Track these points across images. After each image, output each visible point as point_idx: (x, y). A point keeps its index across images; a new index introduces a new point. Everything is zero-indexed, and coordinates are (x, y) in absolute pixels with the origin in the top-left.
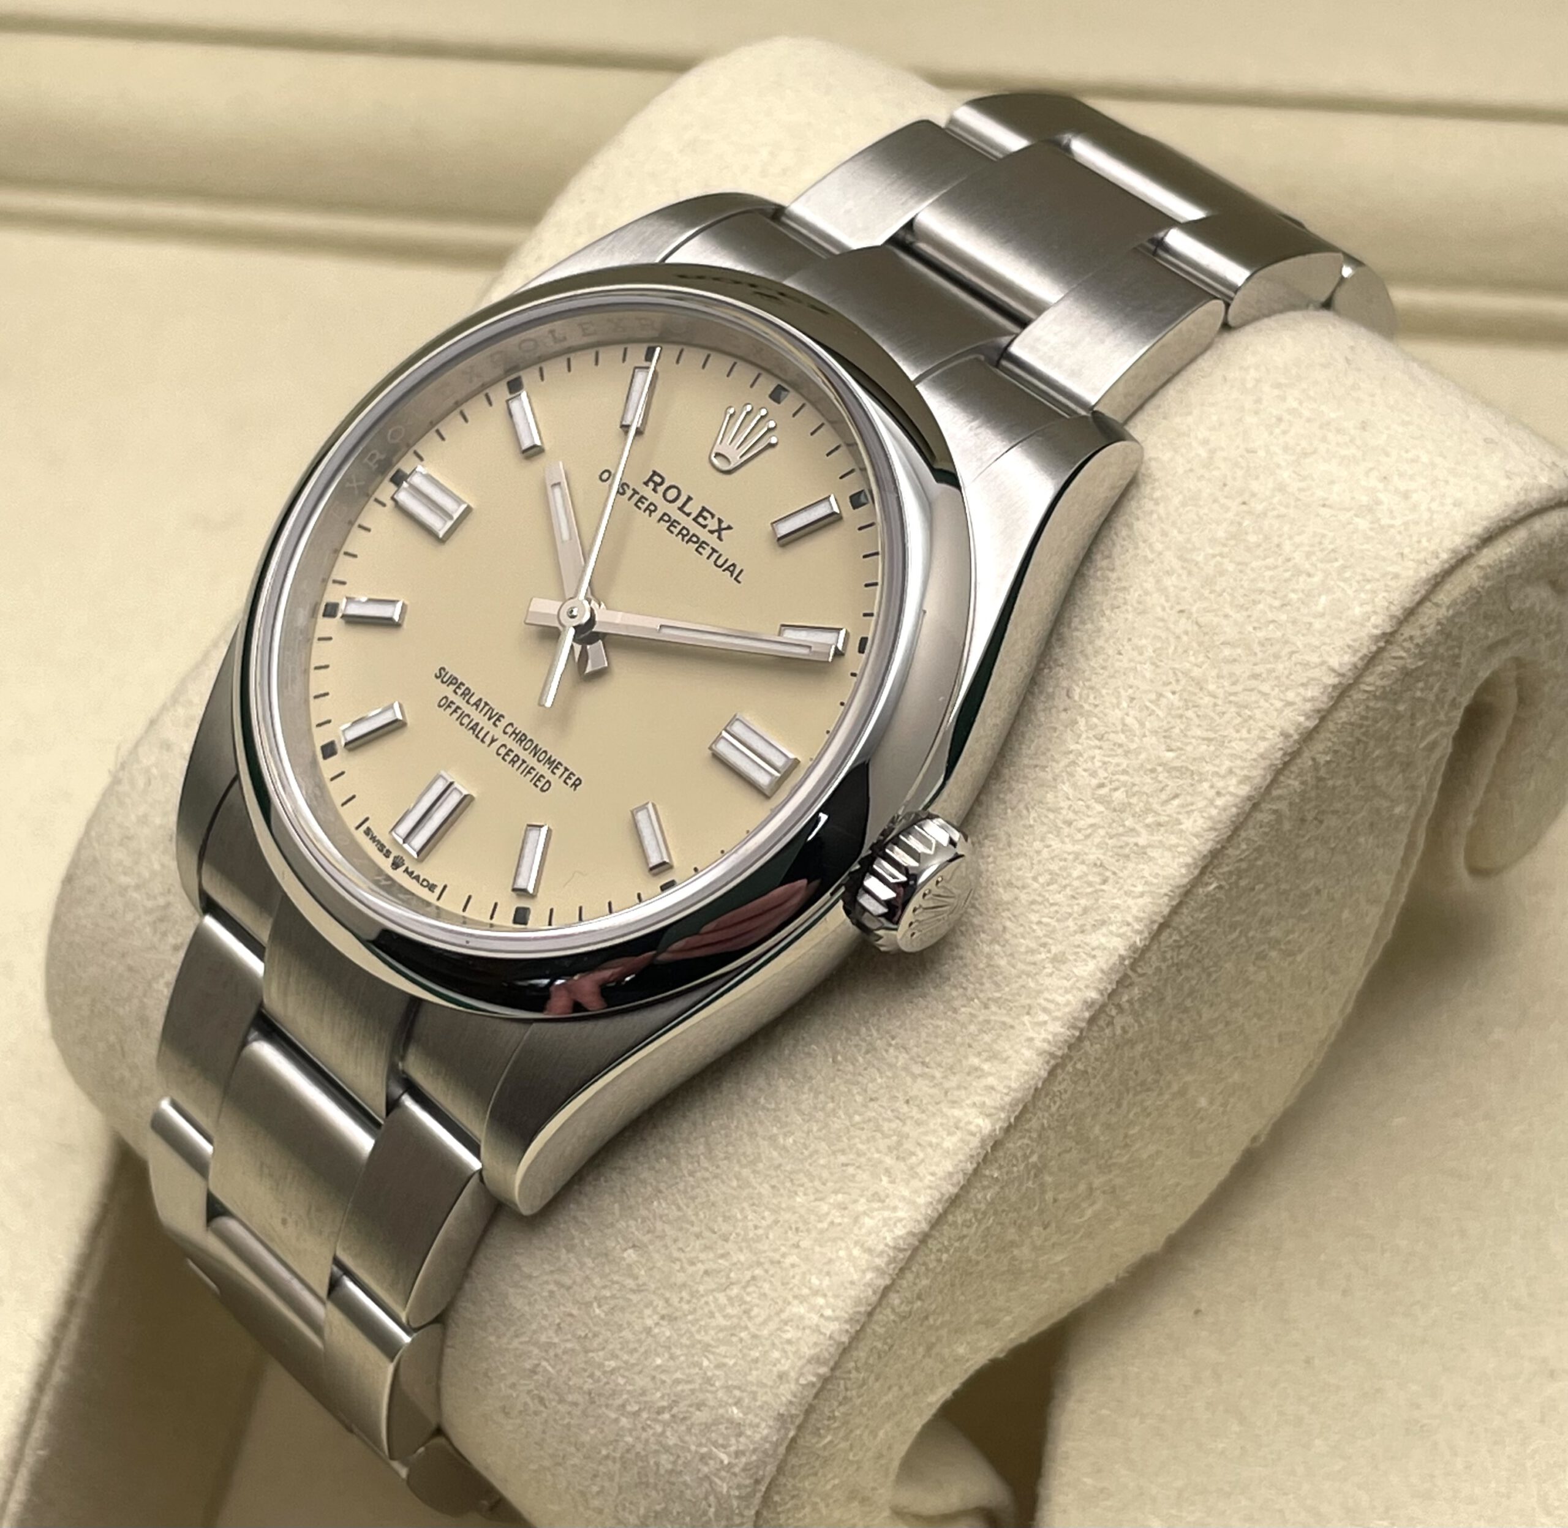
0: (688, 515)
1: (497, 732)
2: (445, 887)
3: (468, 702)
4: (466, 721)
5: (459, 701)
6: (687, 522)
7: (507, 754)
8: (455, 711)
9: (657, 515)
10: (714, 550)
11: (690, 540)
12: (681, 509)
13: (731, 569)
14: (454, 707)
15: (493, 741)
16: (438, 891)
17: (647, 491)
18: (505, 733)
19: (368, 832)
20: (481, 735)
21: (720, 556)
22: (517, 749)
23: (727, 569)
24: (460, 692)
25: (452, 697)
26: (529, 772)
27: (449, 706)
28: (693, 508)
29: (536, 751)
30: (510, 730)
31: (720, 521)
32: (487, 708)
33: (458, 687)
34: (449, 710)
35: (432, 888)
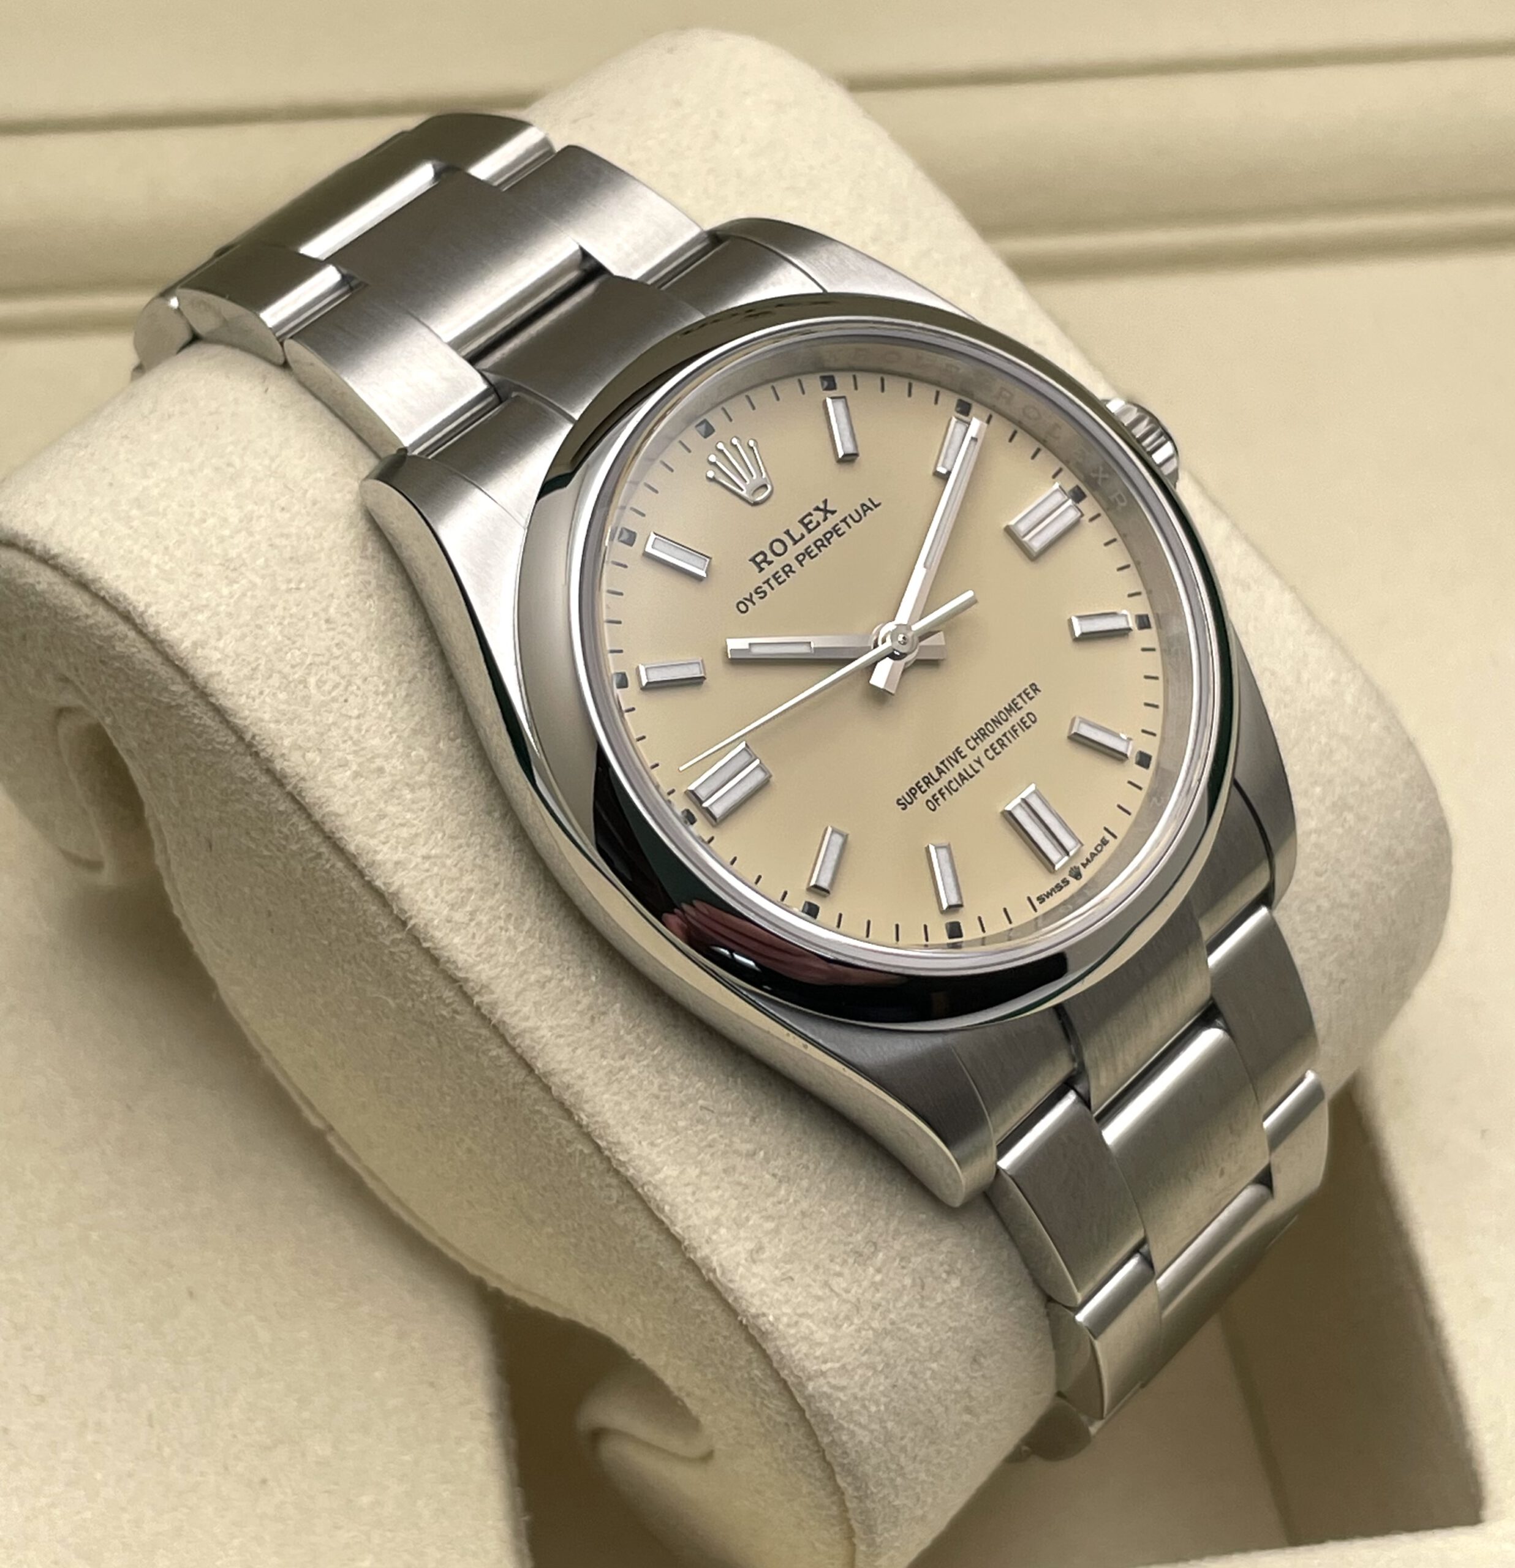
0: (803, 536)
1: (972, 756)
2: (1106, 829)
3: (936, 781)
4: (954, 785)
5: (934, 789)
6: (810, 539)
7: (994, 750)
8: (942, 795)
9: (795, 565)
10: (844, 520)
11: (828, 540)
12: (796, 542)
13: (865, 508)
14: (939, 796)
15: (979, 762)
16: (1108, 837)
17: (769, 571)
18: (973, 749)
19: (1041, 899)
20: (971, 772)
21: (851, 516)
22: (992, 739)
23: (865, 512)
24: (925, 787)
25: (928, 796)
26: (1015, 731)
27: (936, 800)
28: (797, 531)
29: (996, 722)
30: (972, 743)
31: (817, 509)
32: (946, 763)
33: (920, 788)
34: (941, 800)
35: (1104, 842)
